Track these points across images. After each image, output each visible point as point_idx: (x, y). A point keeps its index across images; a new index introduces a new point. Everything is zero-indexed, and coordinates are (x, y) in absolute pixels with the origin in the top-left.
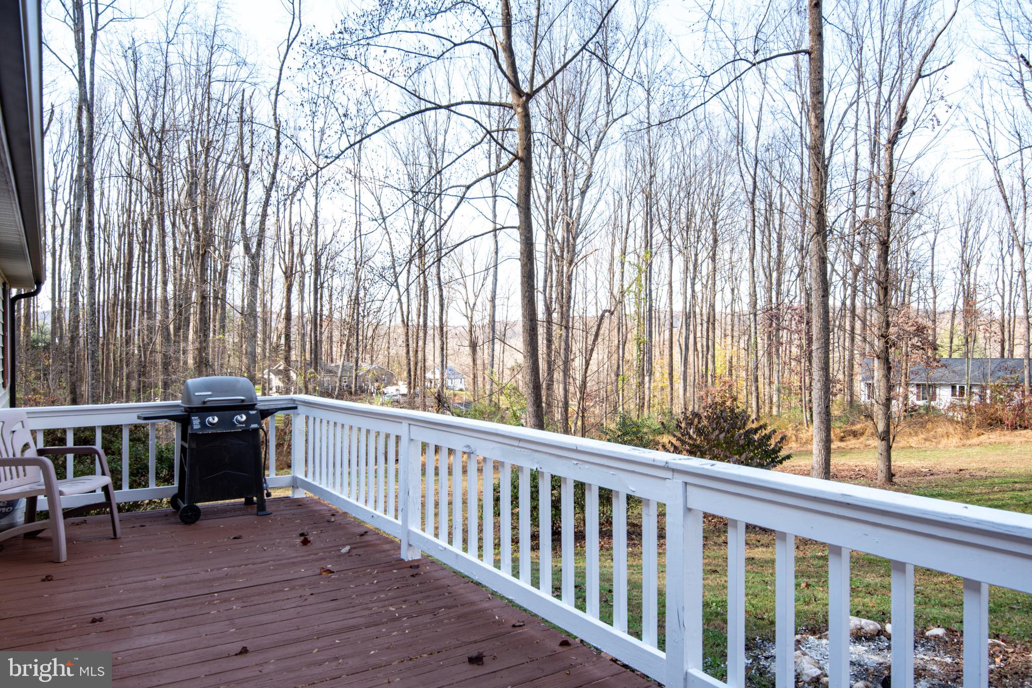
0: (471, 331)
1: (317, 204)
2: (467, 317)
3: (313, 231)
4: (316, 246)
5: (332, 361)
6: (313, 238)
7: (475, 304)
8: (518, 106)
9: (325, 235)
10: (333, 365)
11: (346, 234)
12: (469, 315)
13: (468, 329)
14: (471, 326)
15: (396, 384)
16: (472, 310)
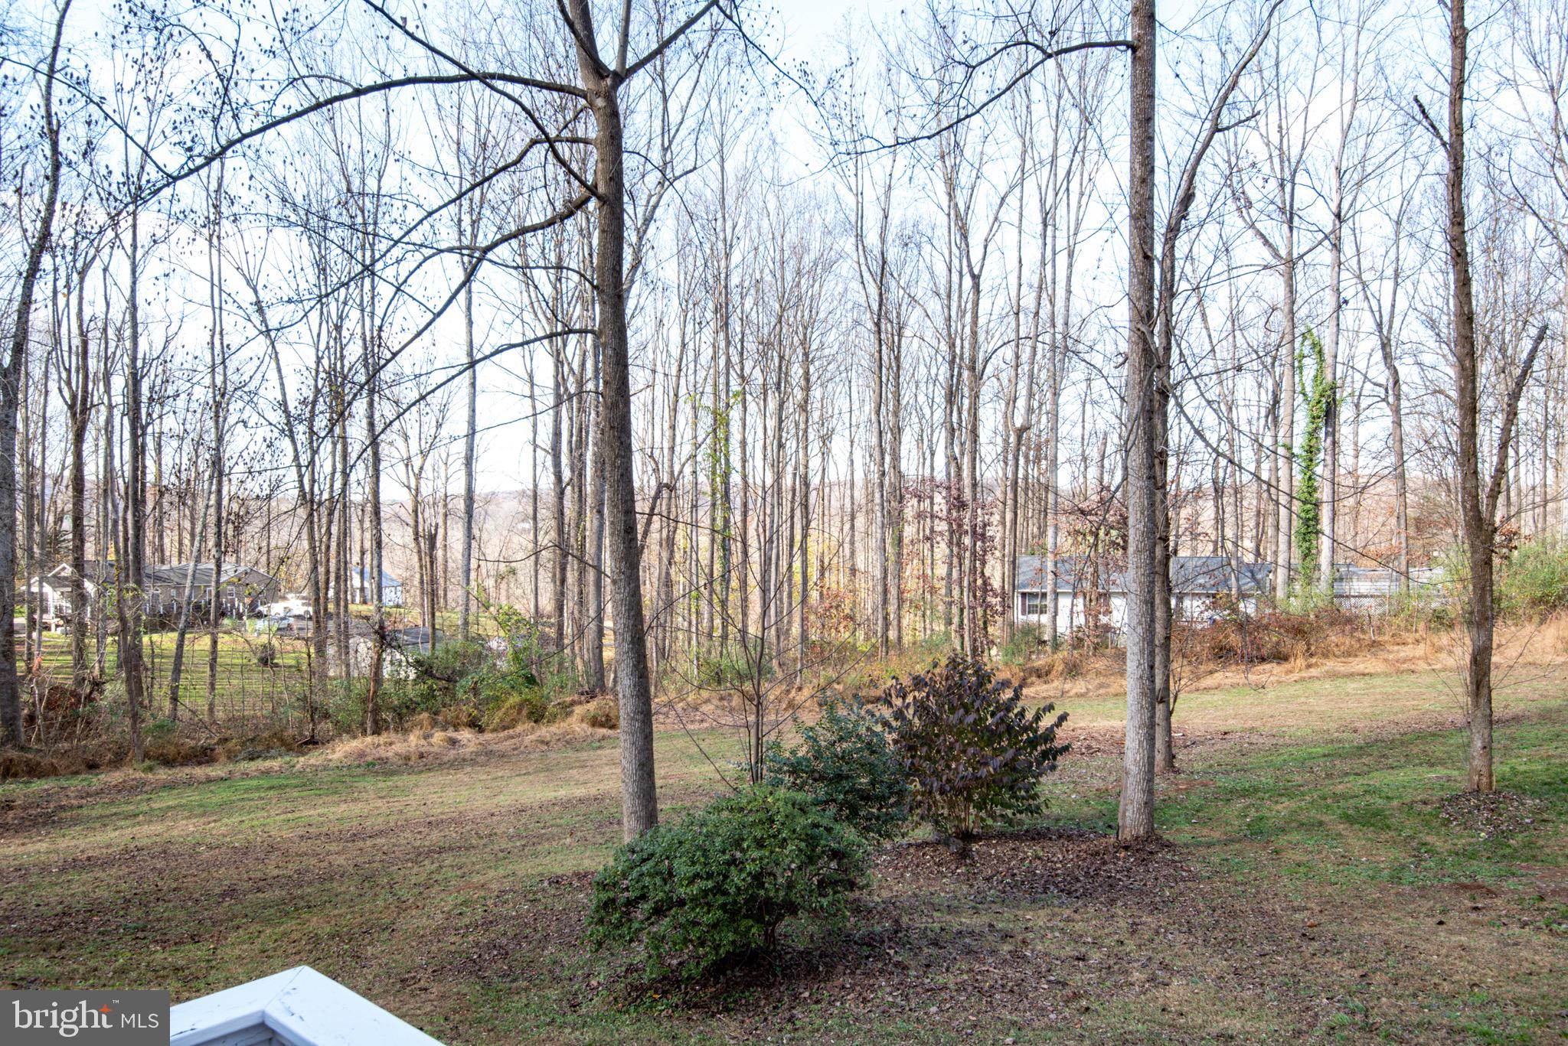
0: (416, 511)
1: (134, 283)
2: (409, 488)
3: (128, 333)
4: (134, 359)
5: (163, 562)
6: (128, 344)
7: (421, 468)
8: (598, 95)
9: (150, 342)
10: (164, 567)
11: (194, 340)
12: (413, 485)
13: (410, 506)
14: (417, 503)
15: (284, 598)
16: (418, 477)
